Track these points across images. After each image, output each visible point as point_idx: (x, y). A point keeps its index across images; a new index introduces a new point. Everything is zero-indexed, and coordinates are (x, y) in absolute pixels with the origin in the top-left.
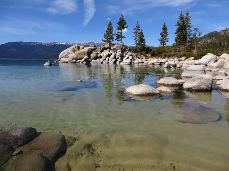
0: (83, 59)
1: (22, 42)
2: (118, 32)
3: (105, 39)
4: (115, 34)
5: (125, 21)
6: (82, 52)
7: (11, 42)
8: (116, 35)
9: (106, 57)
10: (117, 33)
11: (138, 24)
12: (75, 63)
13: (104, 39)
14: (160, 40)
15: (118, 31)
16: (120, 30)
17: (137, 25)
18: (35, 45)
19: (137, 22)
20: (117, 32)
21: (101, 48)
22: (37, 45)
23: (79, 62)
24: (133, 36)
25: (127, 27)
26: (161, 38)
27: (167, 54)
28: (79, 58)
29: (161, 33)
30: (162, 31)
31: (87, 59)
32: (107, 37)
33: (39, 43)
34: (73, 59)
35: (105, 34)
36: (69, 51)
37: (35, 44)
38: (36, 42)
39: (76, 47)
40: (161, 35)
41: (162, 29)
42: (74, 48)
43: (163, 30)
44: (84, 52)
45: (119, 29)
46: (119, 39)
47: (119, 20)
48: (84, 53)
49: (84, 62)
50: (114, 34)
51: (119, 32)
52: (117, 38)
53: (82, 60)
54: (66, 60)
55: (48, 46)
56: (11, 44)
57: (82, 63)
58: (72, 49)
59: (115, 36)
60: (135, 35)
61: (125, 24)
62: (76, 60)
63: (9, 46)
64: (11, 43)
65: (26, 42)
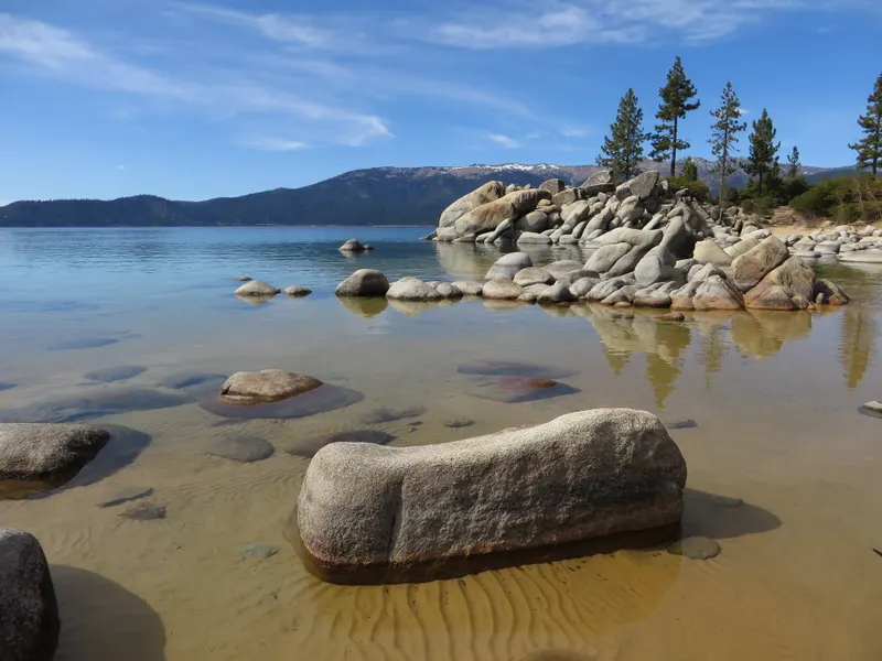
0: (494, 229)
1: (389, 170)
2: (660, 129)
3: (609, 157)
4: (649, 136)
5: (688, 82)
6: (496, 206)
7: (358, 171)
8: (653, 137)
9: (574, 221)
10: (654, 133)
11: (731, 94)
12: (472, 241)
13: (605, 156)
14: (855, 147)
15: (660, 122)
16: (668, 119)
17: (727, 95)
18: (428, 179)
19: (729, 85)
20: (656, 128)
21: (576, 191)
22: (437, 177)
23: (482, 242)
24: (710, 141)
25: (698, 104)
26: (866, 136)
27: (861, 206)
28: (485, 225)
29: (861, 118)
30: (868, 108)
31: (509, 228)
32: (617, 149)
33: (442, 169)
34: (467, 230)
35: (606, 138)
36: (470, 204)
37: (431, 174)
38: (434, 168)
39: (489, 191)
40: (862, 125)
41: (870, 100)
42: (485, 193)
43: (872, 104)
44: (503, 208)
45: (665, 115)
46: (661, 154)
47: (664, 83)
48: (501, 211)
49: (498, 240)
50: (644, 133)
51: (664, 127)
52: (652, 149)
53: (491, 234)
54: (447, 234)
55: (472, 177)
56: (357, 178)
57: (491, 242)
58: (477, 198)
59: (651, 141)
60: (716, 137)
61: (689, 94)
62: (478, 234)
63: (349, 183)
64: (357, 175)
65: (403, 169)
